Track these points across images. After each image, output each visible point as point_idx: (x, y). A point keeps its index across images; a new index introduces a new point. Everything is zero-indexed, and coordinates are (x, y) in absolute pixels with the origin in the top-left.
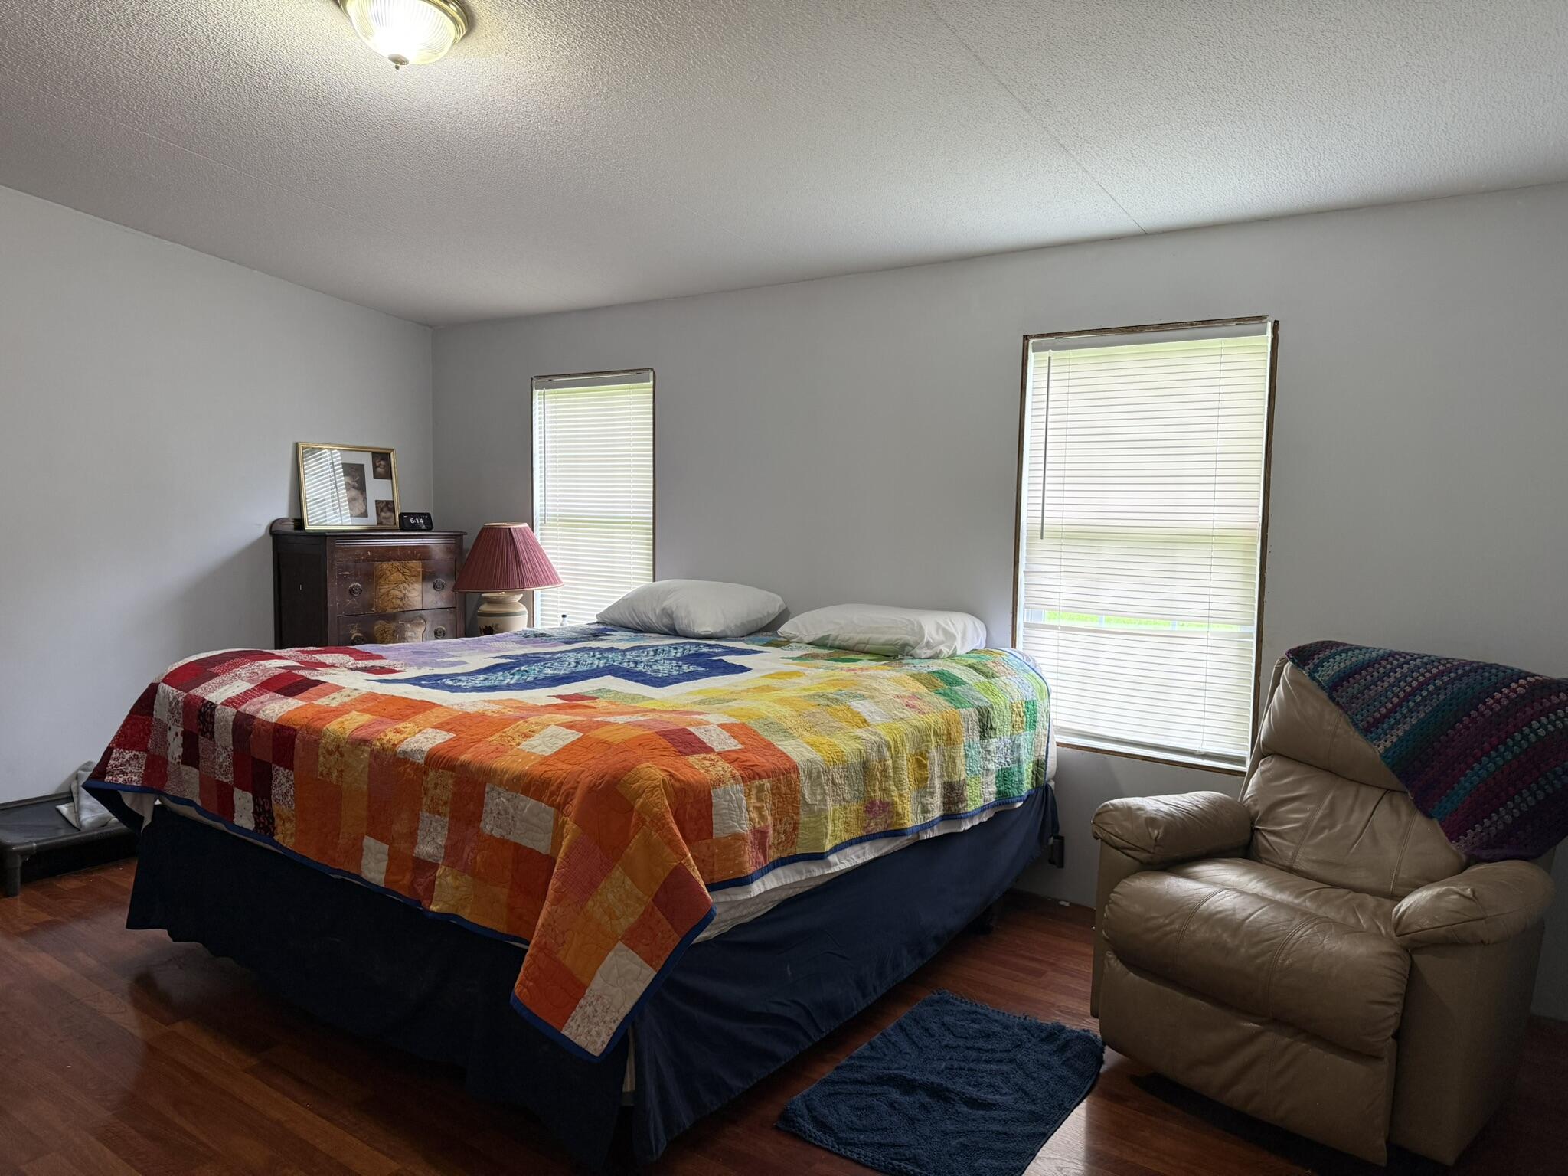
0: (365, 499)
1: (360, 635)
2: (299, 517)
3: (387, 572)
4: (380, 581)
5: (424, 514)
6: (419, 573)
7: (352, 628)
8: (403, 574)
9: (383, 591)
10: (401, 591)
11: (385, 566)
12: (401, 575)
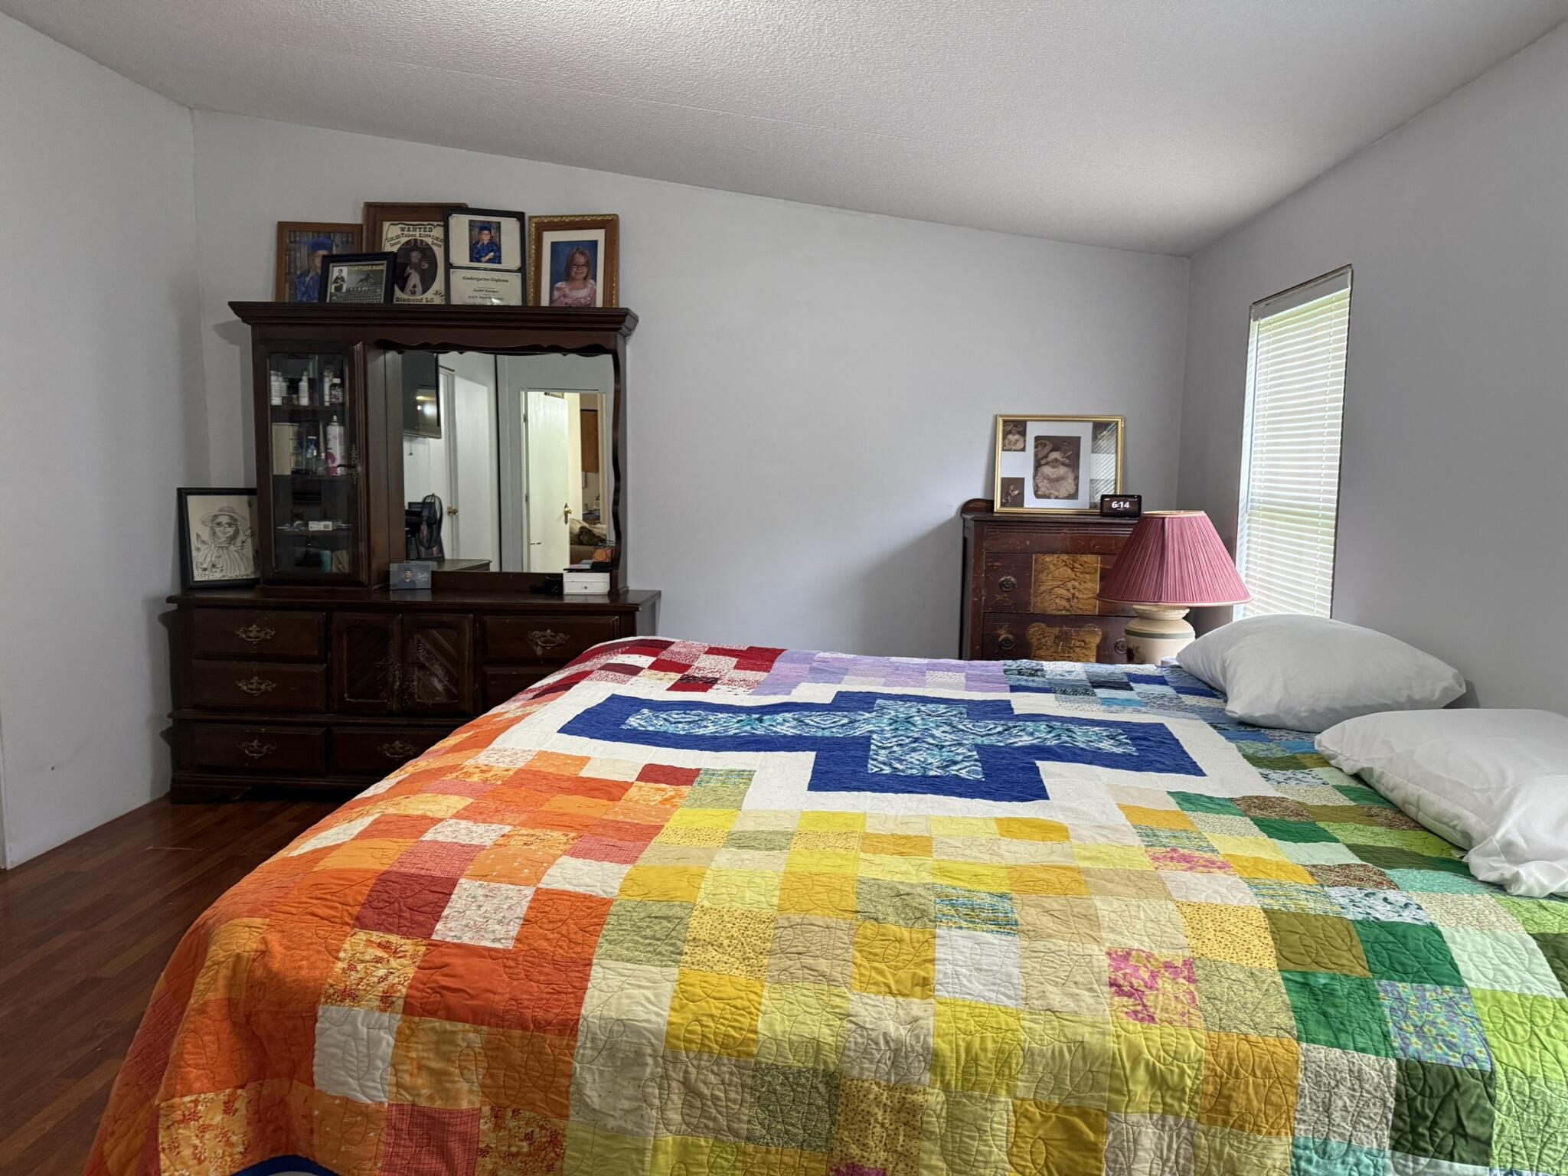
0: (1077, 478)
1: (1011, 637)
2: (990, 498)
3: (1051, 566)
4: (1041, 576)
5: (1133, 496)
6: (1096, 569)
7: (1001, 627)
8: (1073, 569)
9: (1043, 588)
10: (1068, 590)
11: (1048, 558)
12: (1069, 571)
